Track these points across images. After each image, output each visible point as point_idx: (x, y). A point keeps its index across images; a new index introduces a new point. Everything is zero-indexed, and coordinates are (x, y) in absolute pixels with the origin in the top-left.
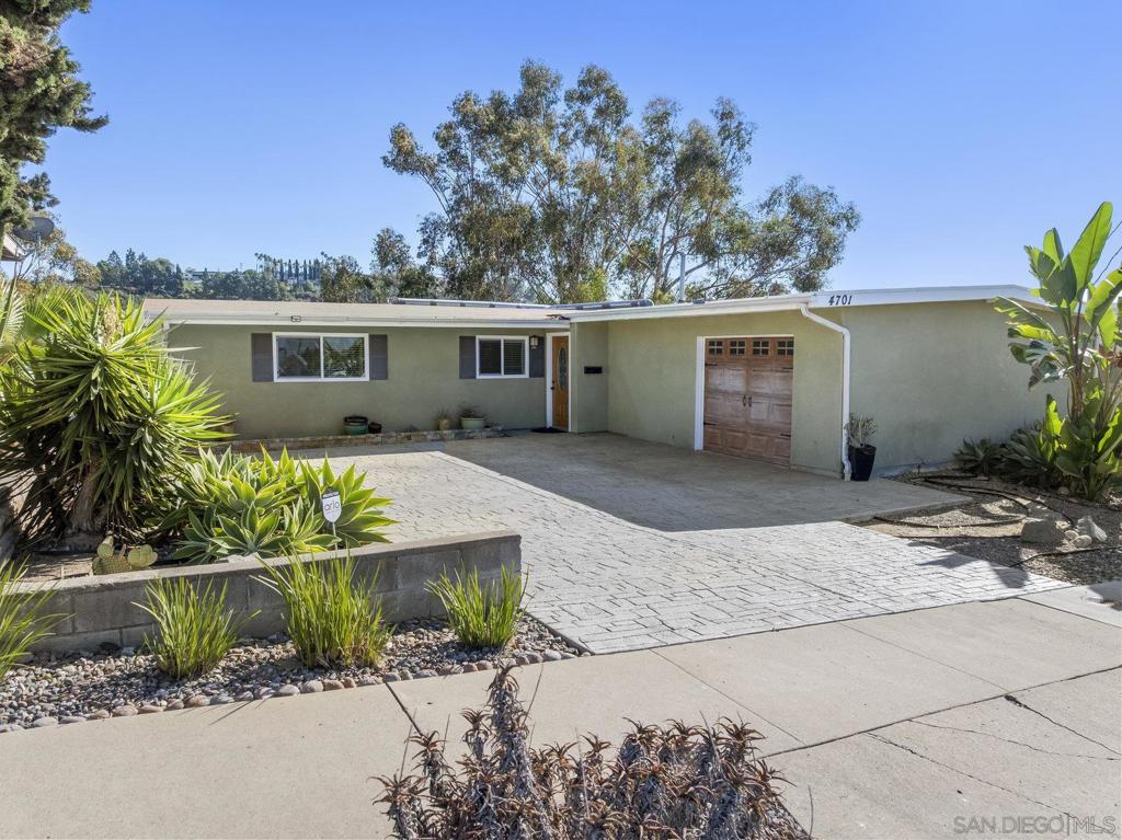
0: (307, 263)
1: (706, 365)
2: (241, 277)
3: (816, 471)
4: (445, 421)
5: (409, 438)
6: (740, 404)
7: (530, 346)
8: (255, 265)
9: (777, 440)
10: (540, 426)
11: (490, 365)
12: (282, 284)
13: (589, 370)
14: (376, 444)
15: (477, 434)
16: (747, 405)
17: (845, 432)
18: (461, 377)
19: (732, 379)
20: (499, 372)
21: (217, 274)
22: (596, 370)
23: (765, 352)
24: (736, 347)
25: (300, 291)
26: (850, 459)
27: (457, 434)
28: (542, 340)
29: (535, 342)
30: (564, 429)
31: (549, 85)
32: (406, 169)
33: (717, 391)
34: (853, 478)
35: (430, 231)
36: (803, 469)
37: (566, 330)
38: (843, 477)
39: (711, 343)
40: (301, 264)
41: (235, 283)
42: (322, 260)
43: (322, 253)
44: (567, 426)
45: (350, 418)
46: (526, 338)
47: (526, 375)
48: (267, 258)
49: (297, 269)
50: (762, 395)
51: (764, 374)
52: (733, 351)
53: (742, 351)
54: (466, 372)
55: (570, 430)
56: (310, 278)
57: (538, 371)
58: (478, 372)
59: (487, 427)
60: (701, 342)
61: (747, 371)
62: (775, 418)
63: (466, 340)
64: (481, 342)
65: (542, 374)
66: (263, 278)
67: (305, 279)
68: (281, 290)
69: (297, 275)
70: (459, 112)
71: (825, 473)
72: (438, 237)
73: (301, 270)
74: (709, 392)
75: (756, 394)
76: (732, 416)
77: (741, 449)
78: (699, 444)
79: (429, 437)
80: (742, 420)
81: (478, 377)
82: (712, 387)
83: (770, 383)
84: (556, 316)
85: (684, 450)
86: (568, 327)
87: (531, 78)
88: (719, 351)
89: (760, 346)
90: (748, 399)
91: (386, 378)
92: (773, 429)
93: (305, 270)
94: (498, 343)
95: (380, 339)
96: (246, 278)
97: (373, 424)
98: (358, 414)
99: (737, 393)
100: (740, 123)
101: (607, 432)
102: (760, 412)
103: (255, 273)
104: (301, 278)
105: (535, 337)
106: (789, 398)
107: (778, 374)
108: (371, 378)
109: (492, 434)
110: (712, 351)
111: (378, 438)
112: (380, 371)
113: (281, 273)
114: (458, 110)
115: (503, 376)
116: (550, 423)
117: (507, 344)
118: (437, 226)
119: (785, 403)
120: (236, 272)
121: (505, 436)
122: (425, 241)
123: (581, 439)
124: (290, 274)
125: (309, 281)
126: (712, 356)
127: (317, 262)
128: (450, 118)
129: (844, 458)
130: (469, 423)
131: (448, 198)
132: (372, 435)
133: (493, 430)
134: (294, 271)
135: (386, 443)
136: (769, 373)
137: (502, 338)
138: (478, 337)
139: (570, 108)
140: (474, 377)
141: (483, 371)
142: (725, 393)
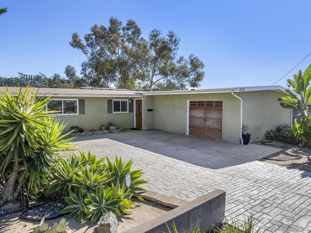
0: (35, 76)
1: (190, 109)
2: (13, 80)
3: (231, 142)
4: (104, 127)
5: (94, 133)
6: (202, 121)
7: (129, 102)
8: (18, 76)
9: (216, 132)
10: (132, 127)
11: (117, 109)
12: (27, 82)
13: (149, 110)
14: (83, 136)
15: (115, 131)
16: (205, 121)
17: (241, 130)
18: (108, 113)
19: (199, 113)
20: (120, 111)
21: (5, 78)
22: (151, 110)
23: (211, 105)
24: (201, 104)
25: (33, 84)
26: (242, 138)
27: (109, 132)
28: (132, 101)
29: (130, 101)
30: (141, 128)
31: (118, 25)
32: (76, 47)
33: (194, 117)
34: (244, 144)
35: (84, 66)
36: (226, 141)
37: (141, 98)
38: (241, 144)
39: (191, 102)
40: (33, 76)
41: (11, 81)
42: (39, 75)
43: (40, 73)
44: (142, 128)
45: (73, 127)
46: (128, 100)
47: (128, 112)
48: (22, 74)
49: (32, 78)
50: (210, 118)
51: (211, 112)
52: (200, 105)
53: (203, 105)
54: (110, 111)
55: (143, 129)
56: (36, 80)
57: (131, 111)
58: (113, 111)
59: (117, 129)
60: (188, 101)
61: (205, 111)
62: (215, 125)
63: (109, 101)
64: (114, 101)
65: (133, 111)
66: (21, 79)
67: (34, 80)
68: (27, 84)
69: (32, 79)
70: (93, 31)
71: (234, 142)
72: (87, 68)
73: (33, 78)
74: (191, 117)
75: (208, 118)
76: (199, 124)
77: (203, 135)
78: (188, 133)
79: (100, 133)
80: (203, 126)
81: (113, 112)
82: (192, 115)
83: (213, 115)
84: (139, 93)
85: (183, 135)
86: (142, 97)
87: (113, 22)
88: (195, 105)
89: (210, 104)
90: (205, 119)
91: (84, 114)
92: (214, 129)
93: (34, 78)
94: (119, 102)
95: (82, 101)
96: (15, 80)
97: (81, 129)
98: (76, 126)
99: (202, 118)
100: (176, 39)
101: (154, 129)
102: (209, 123)
103: (18, 78)
104: (33, 80)
105: (130, 100)
106: (221, 119)
107: (216, 112)
108: (79, 114)
109: (120, 131)
110: (192, 105)
111: (83, 134)
112: (82, 112)
113: (27, 78)
114: (92, 30)
115: (121, 112)
116: (135, 127)
117: (122, 102)
118: (86, 65)
119: (220, 121)
120: (12, 78)
121: (123, 131)
122: (83, 69)
123: (147, 132)
124: (29, 79)
125: (35, 81)
126: (192, 106)
127: (38, 75)
128: (90, 32)
129: (241, 138)
130: (112, 128)
131: (89, 56)
132: (81, 133)
133: (120, 130)
134: (30, 78)
135: (86, 135)
136: (212, 112)
137: (120, 100)
138: (113, 100)
139: (124, 32)
140: (112, 113)
141: (115, 111)
142: (197, 118)
